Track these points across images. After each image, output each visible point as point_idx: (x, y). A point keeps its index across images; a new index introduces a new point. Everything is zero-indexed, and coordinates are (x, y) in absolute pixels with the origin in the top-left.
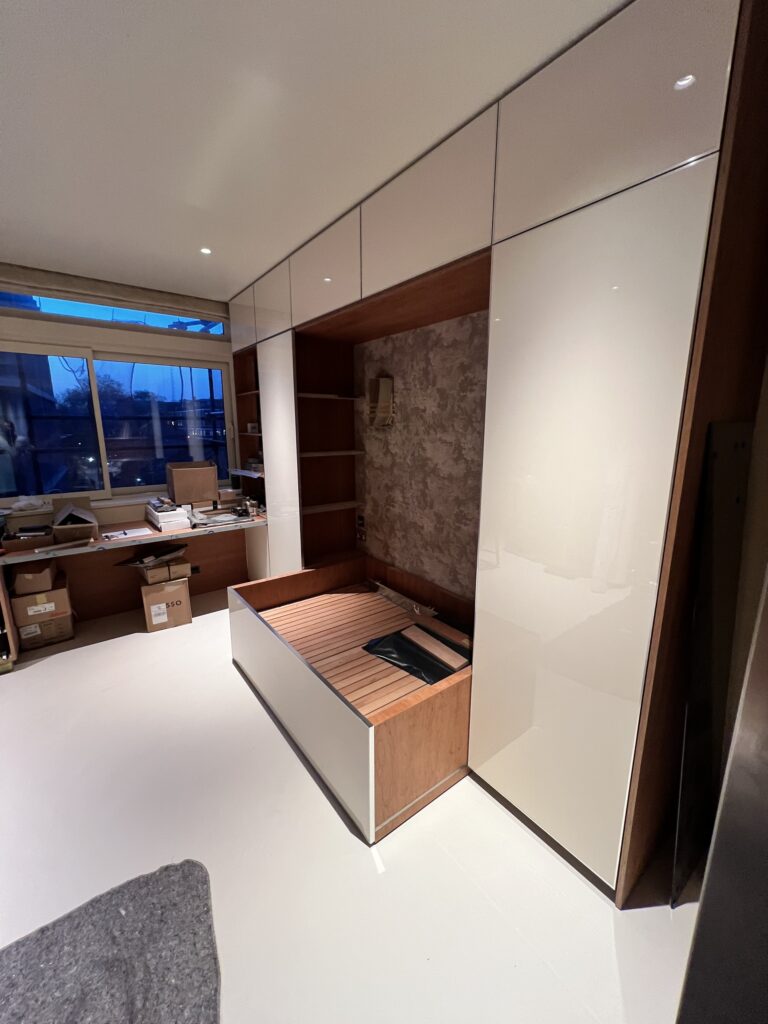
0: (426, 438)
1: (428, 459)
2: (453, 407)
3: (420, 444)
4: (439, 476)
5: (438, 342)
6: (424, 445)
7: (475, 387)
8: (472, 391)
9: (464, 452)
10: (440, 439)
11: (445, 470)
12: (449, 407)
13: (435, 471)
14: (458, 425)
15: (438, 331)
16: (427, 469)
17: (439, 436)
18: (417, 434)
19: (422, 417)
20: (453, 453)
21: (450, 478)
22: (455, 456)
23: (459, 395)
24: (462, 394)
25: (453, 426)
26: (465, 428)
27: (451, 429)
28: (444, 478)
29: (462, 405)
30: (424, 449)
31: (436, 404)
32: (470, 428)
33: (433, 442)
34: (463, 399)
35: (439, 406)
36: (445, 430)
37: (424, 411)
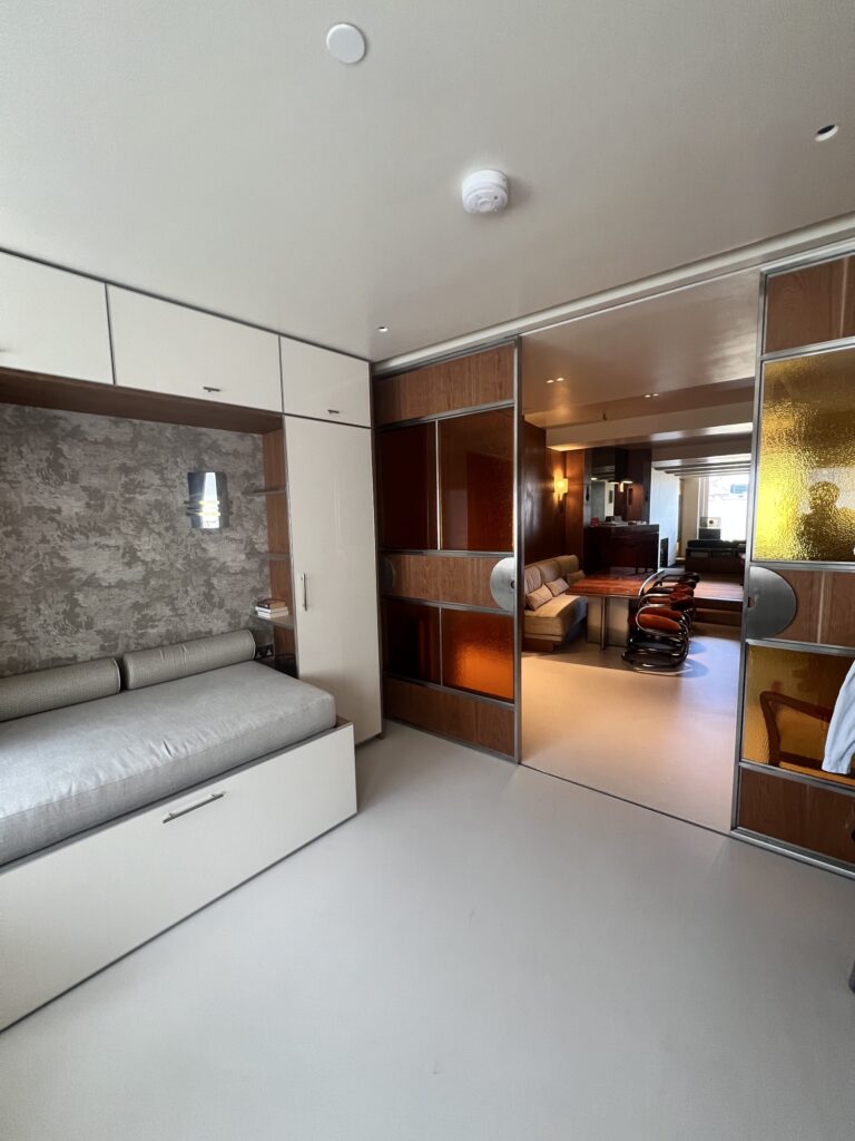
0: (66, 543)
1: (72, 570)
2: (114, 508)
3: (54, 553)
4: (100, 586)
5: (75, 434)
6: (62, 554)
7: (145, 490)
8: (141, 493)
9: (139, 554)
10: (96, 544)
11: (111, 578)
12: (107, 509)
13: (92, 582)
14: (128, 528)
15: (75, 423)
16: (73, 582)
17: (92, 541)
18: (44, 540)
19: (53, 520)
20: (123, 556)
21: (121, 584)
22: (126, 560)
23: (122, 495)
24: (127, 496)
25: (118, 529)
26: (138, 530)
27: (114, 531)
28: (109, 587)
29: (131, 507)
30: (64, 559)
31: (82, 503)
32: (145, 530)
33: (80, 548)
34: (129, 500)
35: (88, 505)
36: (102, 532)
37: (59, 511)
